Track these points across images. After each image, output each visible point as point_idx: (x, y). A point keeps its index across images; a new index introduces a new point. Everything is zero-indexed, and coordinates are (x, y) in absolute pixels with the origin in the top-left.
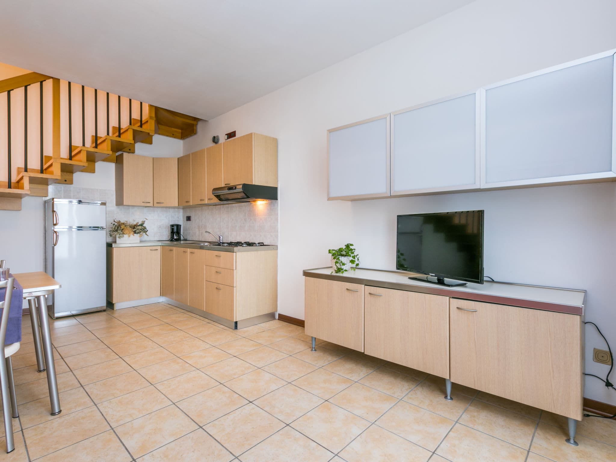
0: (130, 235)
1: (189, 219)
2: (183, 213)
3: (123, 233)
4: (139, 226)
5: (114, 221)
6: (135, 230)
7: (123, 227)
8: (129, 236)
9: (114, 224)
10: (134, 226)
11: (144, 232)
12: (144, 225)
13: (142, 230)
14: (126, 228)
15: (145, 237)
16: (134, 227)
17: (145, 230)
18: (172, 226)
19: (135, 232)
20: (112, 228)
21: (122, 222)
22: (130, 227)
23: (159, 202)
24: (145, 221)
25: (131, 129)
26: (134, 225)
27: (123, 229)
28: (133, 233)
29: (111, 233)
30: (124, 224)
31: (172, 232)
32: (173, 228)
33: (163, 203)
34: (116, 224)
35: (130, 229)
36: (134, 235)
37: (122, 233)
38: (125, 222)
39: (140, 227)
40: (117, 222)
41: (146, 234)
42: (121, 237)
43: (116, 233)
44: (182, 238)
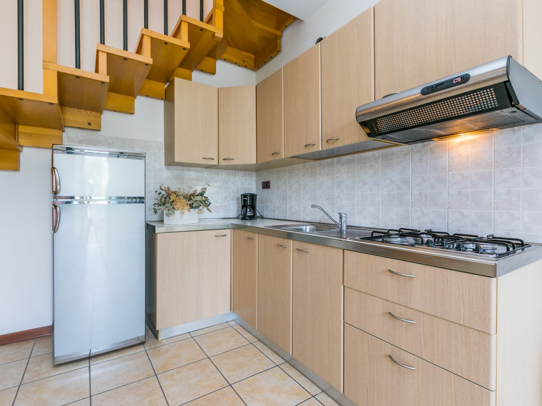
0: (184, 211)
1: (266, 185)
2: (257, 177)
3: (173, 208)
4: (197, 195)
5: (161, 188)
6: (190, 202)
7: (173, 197)
8: (183, 213)
9: (160, 194)
10: (190, 196)
11: (205, 206)
12: (205, 195)
13: (202, 203)
14: (177, 198)
15: (205, 213)
16: (189, 198)
17: (207, 202)
18: (244, 196)
19: (191, 206)
20: (157, 199)
21: (173, 189)
22: (185, 198)
23: (227, 158)
24: (206, 188)
25: (186, 22)
26: (189, 194)
27: (173, 202)
28: (188, 207)
29: (155, 208)
30: (175, 193)
31: (244, 206)
32: (246, 199)
33: (233, 159)
34: (163, 192)
35: (185, 201)
36: (190, 211)
37: (171, 207)
38: (178, 190)
39: (199, 198)
40: (164, 189)
41: (208, 209)
42: (170, 214)
43: (162, 208)
44: (258, 215)
